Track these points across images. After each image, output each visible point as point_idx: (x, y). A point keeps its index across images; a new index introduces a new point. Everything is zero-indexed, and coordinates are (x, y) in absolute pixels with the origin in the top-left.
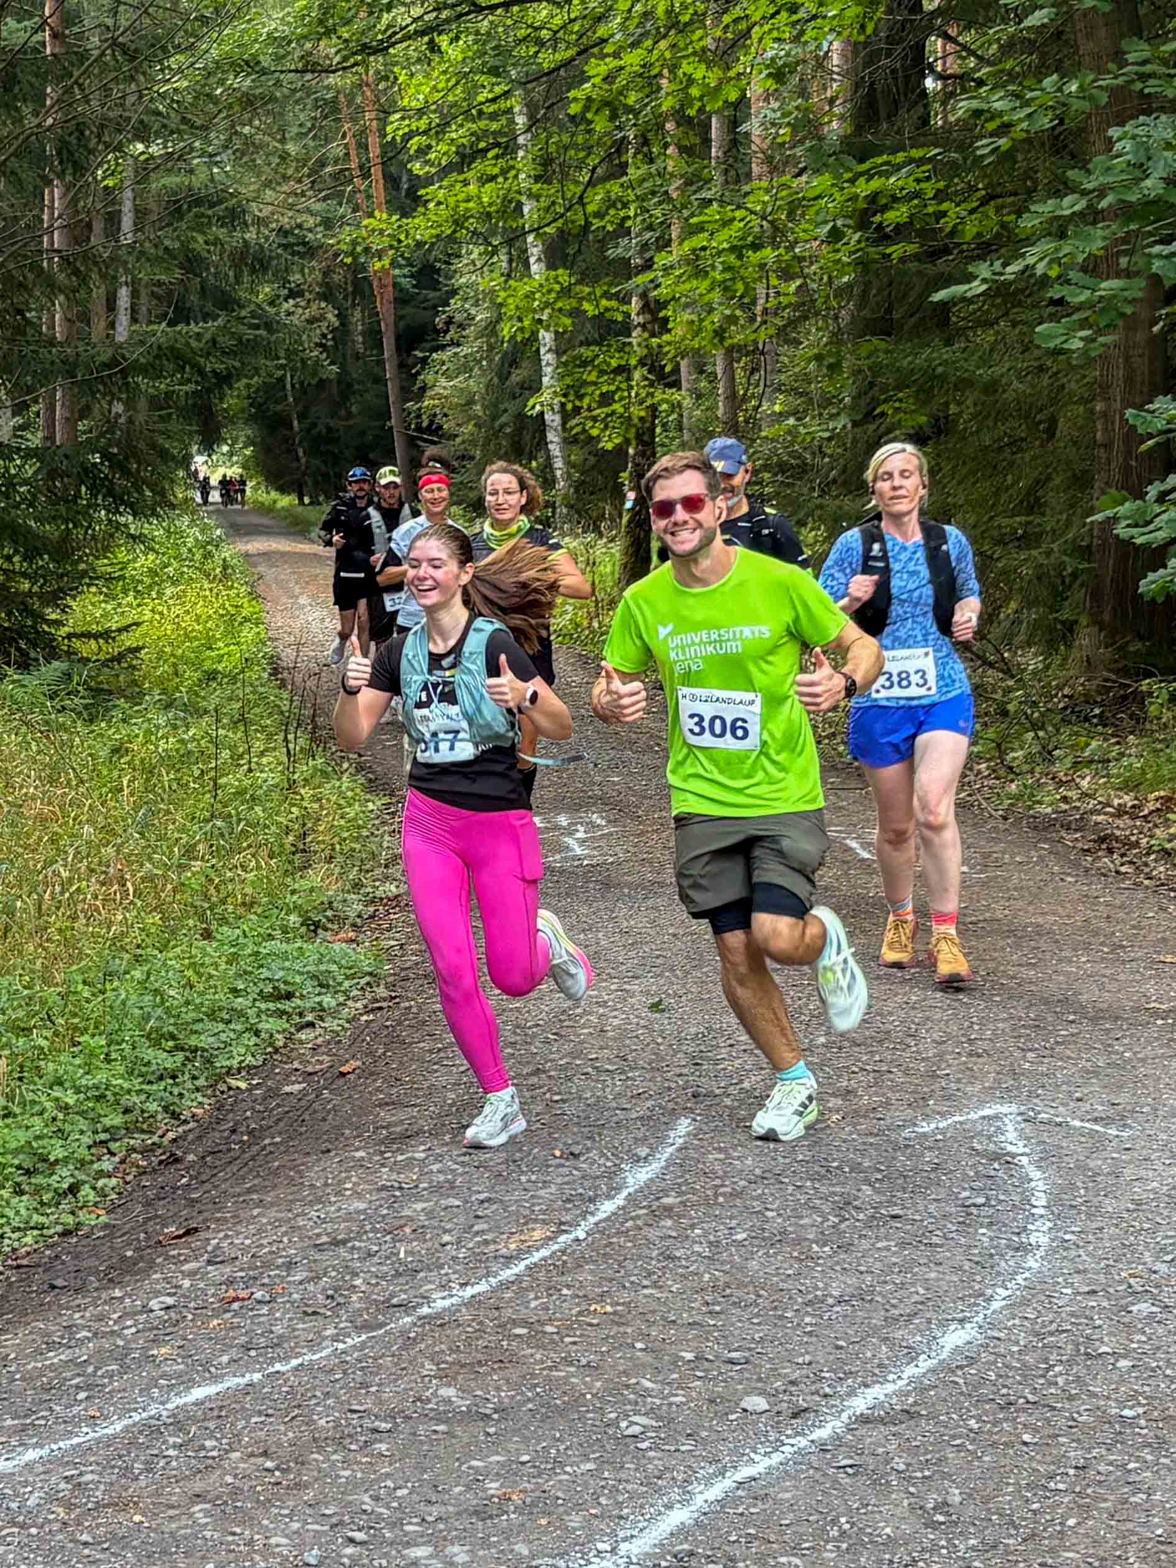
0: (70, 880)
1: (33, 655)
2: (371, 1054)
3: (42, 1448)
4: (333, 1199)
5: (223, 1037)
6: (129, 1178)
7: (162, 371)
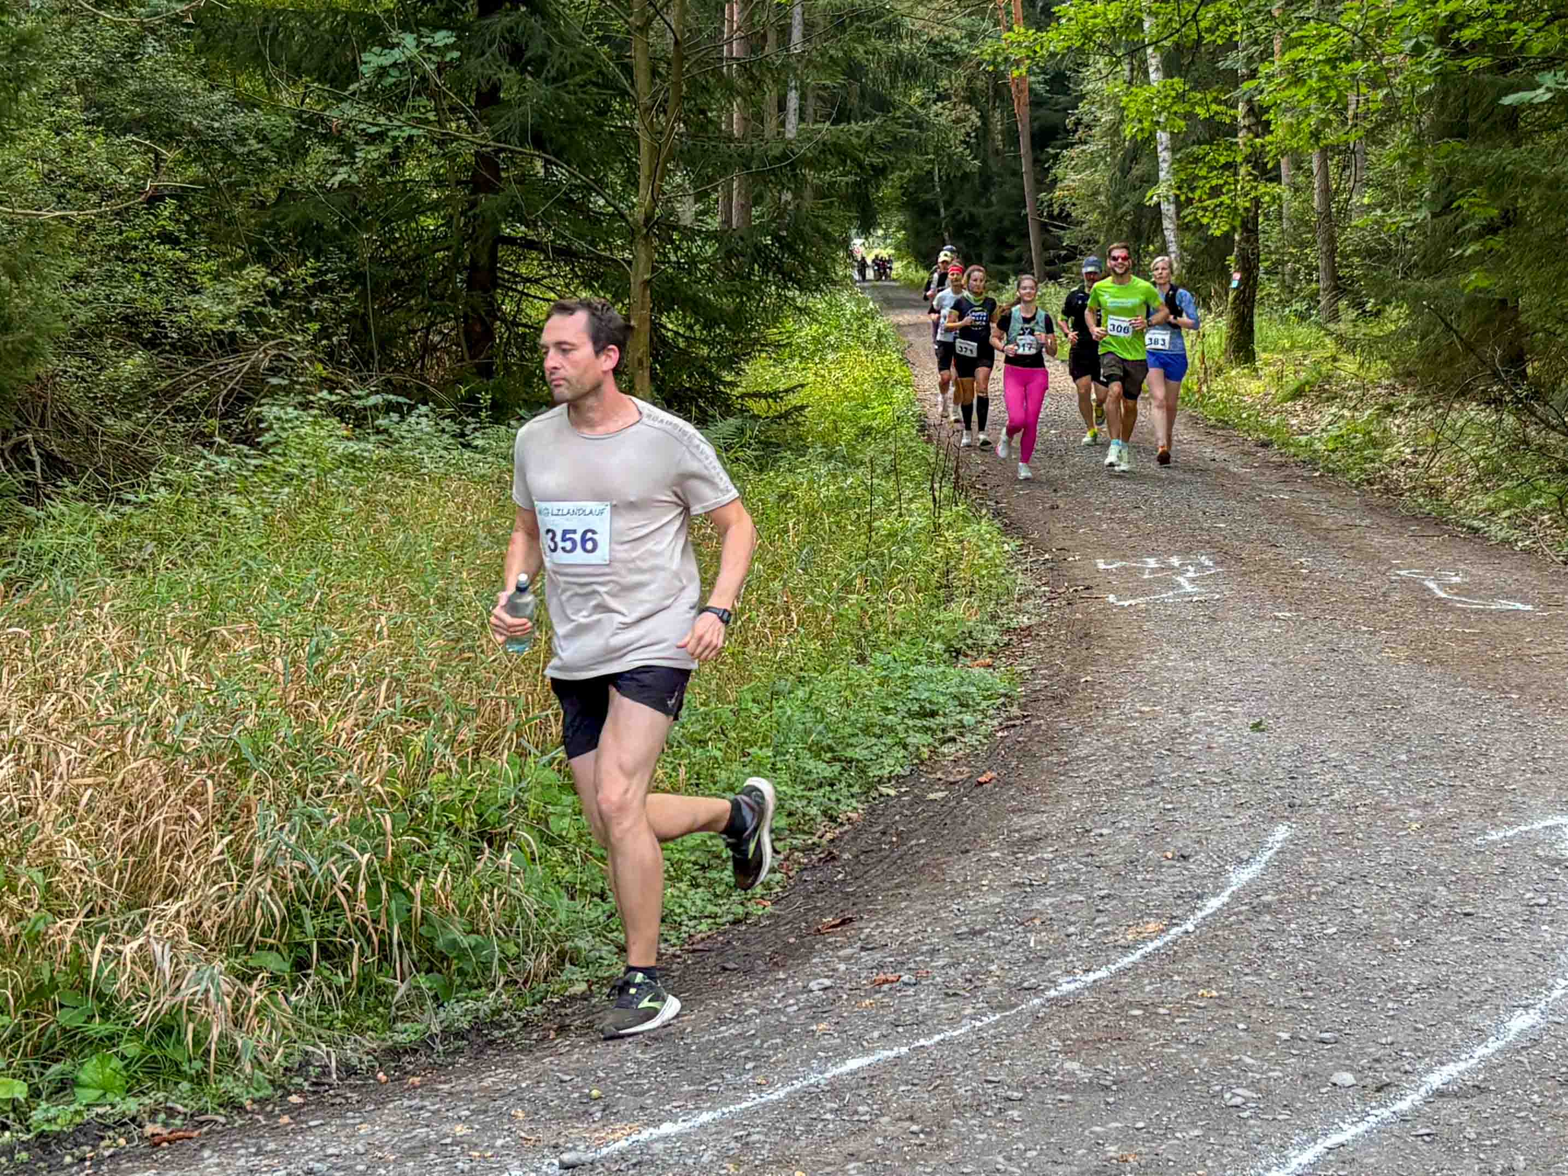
1: (711, 412)
2: (1006, 766)
3: (715, 1110)
4: (972, 894)
5: (875, 749)
6: (791, 874)
7: (826, 164)
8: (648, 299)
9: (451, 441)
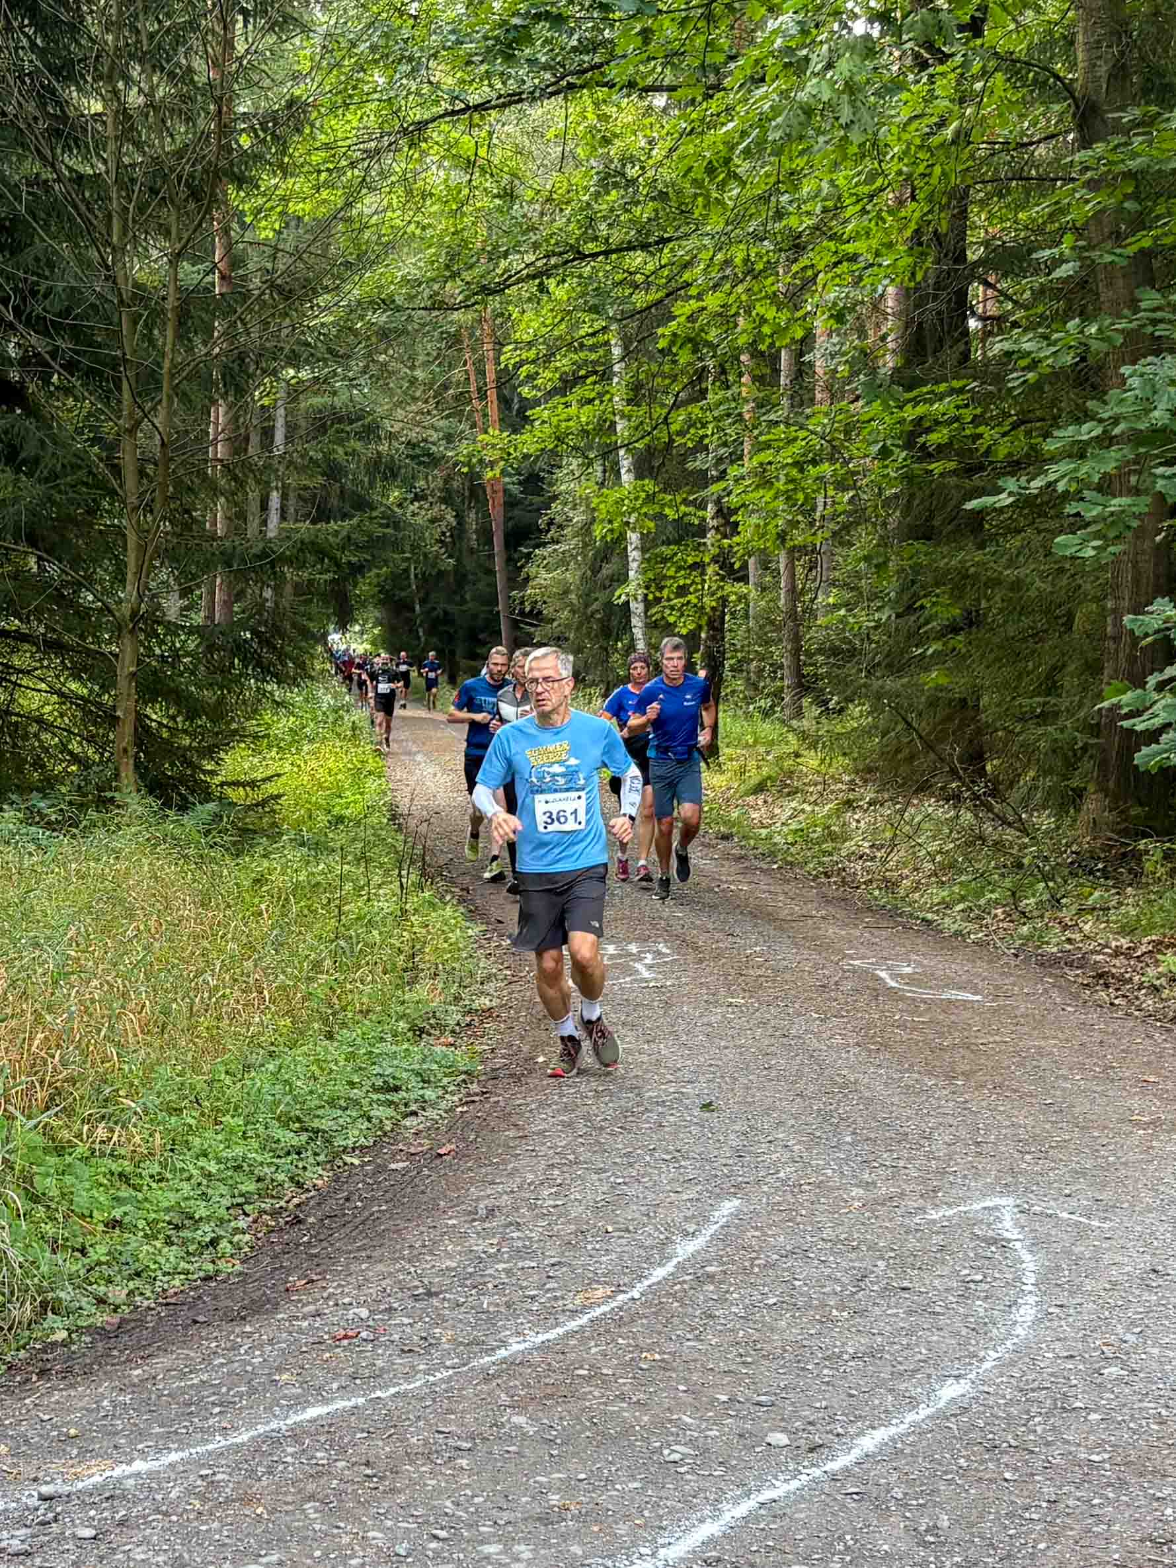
0: (216, 988)
1: (191, 799)
2: (464, 1139)
3: (183, 1450)
4: (429, 1258)
5: (341, 1121)
6: (259, 1235)
7: (305, 562)
8: (134, 691)
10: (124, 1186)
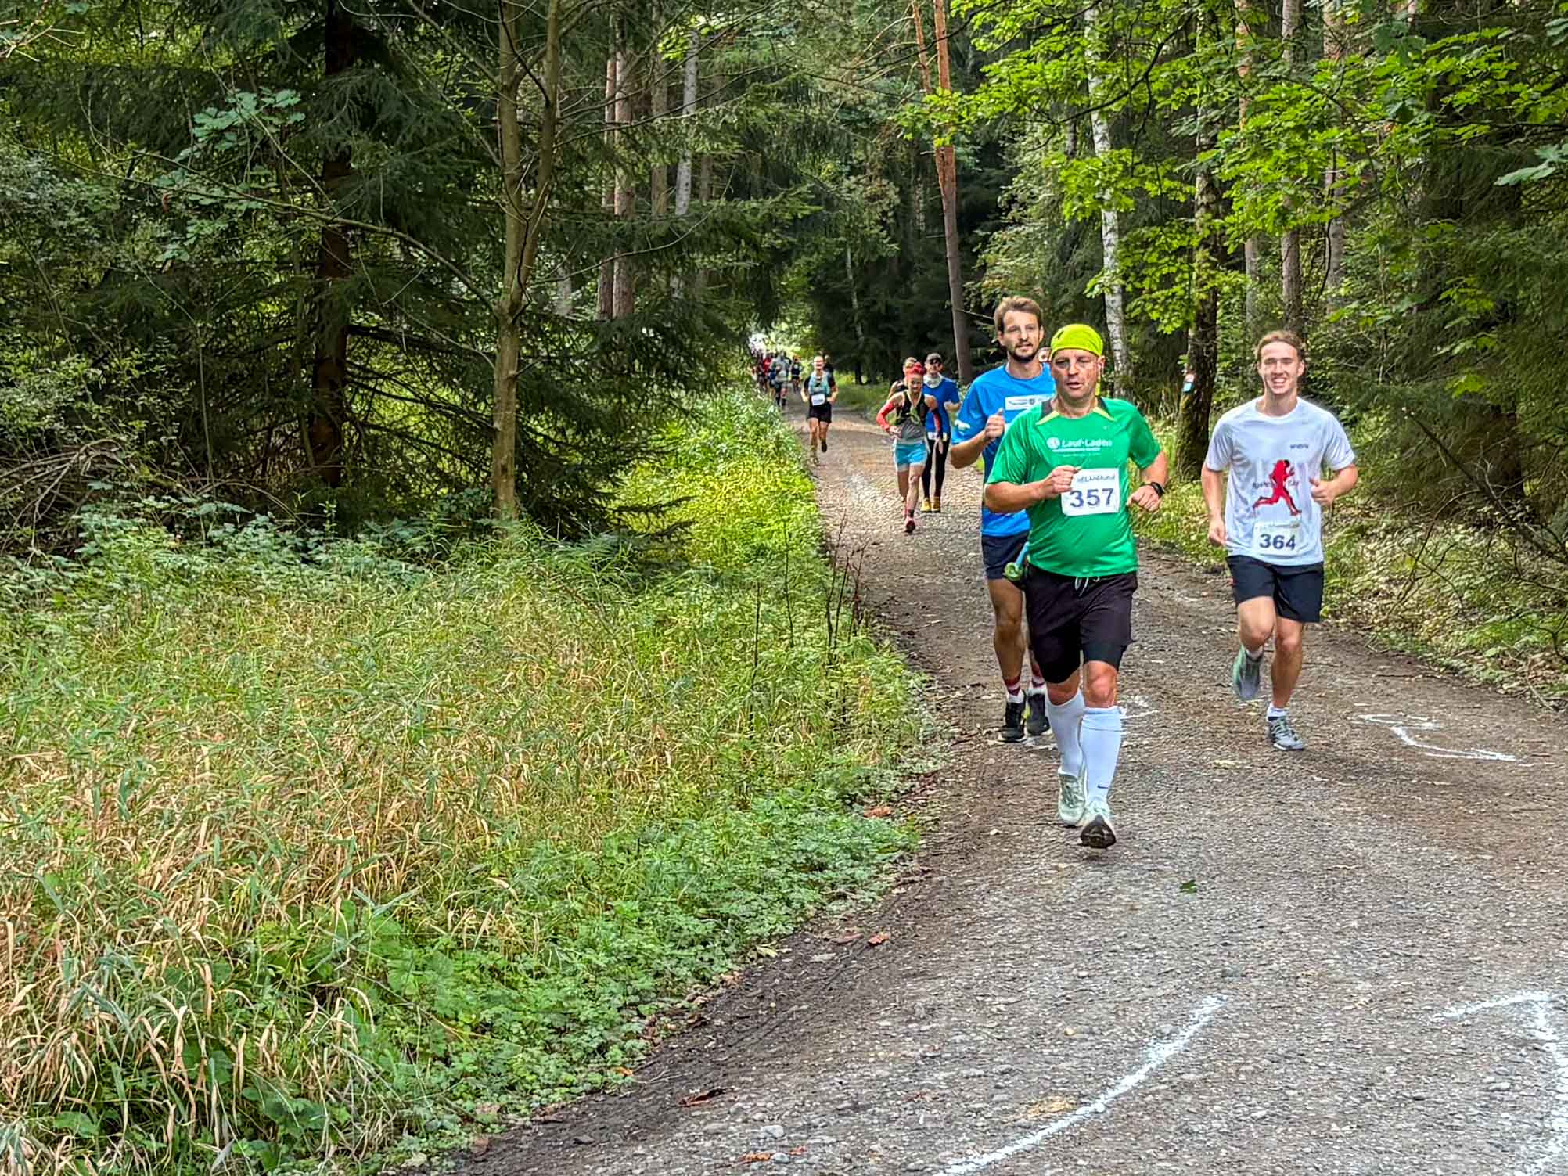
0: (609, 749)
1: (583, 527)
2: (901, 926)
4: (856, 1066)
5: (755, 905)
6: (657, 1040)
7: (718, 246)
8: (514, 399)
9: (291, 555)
10: (496, 983)
